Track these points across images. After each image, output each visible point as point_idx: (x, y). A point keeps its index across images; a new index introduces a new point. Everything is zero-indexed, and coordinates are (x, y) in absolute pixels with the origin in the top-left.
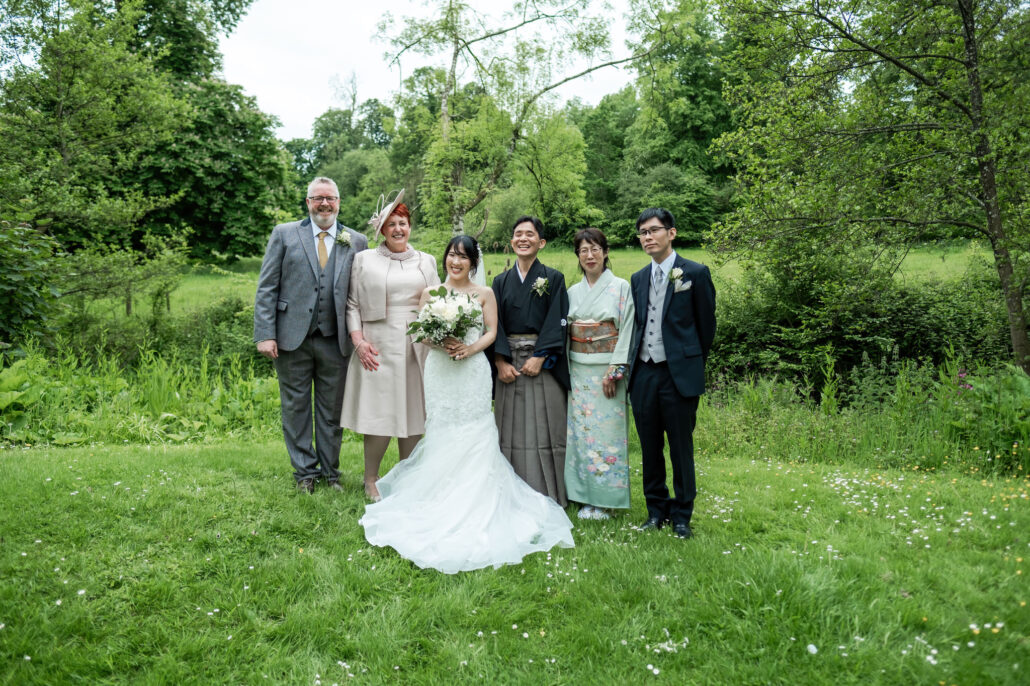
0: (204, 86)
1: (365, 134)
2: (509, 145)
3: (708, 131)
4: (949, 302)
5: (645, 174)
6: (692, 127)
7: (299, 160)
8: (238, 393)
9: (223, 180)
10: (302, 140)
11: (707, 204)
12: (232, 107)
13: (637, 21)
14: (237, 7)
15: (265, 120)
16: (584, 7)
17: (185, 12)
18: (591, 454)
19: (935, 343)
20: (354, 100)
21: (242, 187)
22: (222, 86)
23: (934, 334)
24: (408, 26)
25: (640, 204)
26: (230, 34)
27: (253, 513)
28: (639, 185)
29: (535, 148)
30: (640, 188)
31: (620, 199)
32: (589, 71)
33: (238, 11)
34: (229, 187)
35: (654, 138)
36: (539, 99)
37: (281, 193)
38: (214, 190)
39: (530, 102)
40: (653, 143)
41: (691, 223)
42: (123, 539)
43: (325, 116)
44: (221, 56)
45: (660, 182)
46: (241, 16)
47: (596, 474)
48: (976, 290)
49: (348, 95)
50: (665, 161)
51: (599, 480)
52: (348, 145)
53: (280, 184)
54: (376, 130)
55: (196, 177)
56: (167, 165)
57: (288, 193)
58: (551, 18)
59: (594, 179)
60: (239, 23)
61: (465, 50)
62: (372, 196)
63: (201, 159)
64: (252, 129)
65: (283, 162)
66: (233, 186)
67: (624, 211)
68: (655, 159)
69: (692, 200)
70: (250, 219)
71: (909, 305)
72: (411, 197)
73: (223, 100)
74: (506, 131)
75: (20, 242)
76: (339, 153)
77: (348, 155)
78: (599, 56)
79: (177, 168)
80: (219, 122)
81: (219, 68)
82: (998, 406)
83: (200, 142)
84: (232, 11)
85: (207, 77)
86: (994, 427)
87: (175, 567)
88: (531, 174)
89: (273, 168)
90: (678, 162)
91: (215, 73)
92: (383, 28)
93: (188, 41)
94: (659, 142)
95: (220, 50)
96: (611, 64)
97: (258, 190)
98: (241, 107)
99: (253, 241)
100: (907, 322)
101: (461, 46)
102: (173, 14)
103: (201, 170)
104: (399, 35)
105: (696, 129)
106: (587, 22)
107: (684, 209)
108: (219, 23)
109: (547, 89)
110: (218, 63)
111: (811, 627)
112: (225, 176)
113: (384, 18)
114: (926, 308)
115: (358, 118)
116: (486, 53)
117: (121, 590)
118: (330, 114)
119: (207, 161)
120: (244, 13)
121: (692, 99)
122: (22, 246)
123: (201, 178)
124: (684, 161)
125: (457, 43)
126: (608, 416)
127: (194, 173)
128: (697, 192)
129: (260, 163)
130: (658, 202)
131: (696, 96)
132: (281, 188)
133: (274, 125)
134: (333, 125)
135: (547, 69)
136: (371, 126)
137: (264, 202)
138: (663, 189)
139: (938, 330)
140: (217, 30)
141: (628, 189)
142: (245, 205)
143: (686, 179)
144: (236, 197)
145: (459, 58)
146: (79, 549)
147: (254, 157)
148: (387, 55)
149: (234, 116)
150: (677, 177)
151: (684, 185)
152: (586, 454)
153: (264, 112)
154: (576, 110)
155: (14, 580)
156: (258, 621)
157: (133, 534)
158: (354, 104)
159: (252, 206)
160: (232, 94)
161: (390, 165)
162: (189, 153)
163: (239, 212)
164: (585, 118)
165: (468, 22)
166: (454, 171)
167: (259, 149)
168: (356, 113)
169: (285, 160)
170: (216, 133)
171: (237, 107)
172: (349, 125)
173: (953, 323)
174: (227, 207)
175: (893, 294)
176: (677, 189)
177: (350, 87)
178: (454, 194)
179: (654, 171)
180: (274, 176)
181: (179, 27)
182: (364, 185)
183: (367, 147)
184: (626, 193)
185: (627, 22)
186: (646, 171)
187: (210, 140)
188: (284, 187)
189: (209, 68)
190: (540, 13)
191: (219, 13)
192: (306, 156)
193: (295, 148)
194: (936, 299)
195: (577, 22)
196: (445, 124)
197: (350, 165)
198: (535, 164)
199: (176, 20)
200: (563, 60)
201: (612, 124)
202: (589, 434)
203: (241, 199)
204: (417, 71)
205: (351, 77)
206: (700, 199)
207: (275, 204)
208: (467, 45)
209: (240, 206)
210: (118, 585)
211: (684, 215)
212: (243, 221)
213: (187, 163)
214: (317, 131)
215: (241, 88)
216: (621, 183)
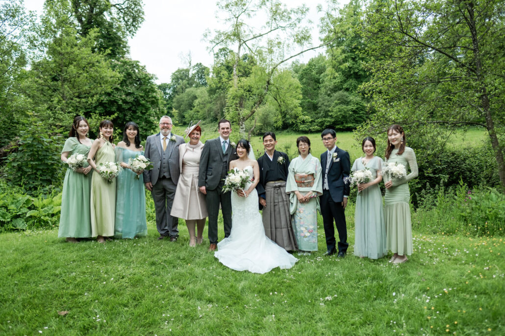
0: (122, 62)
1: (196, 80)
2: (265, 89)
3: (362, 75)
4: (476, 157)
5: (331, 96)
6: (354, 73)
7: (165, 93)
8: (150, 205)
9: (131, 105)
10: (166, 84)
11: (362, 110)
12: (135, 71)
13: (324, 28)
14: (136, 24)
15: (150, 77)
16: (299, 22)
17: (113, 28)
18: (302, 229)
19: (469, 177)
20: (190, 64)
21: (140, 108)
22: (130, 62)
23: (468, 173)
24: (217, 34)
25: (329, 111)
26: (133, 37)
27: (168, 253)
28: (328, 102)
29: (277, 89)
30: (329, 103)
31: (319, 109)
32: (302, 52)
33: (137, 26)
34: (133, 108)
35: (335, 79)
36: (279, 66)
37: (158, 110)
38: (127, 110)
39: (274, 68)
40: (335, 81)
41: (354, 119)
42: (121, 262)
43: (176, 72)
44: (129, 47)
45: (338, 100)
46: (138, 28)
47: (304, 237)
48: (489, 151)
49: (187, 62)
50: (341, 89)
51: (305, 239)
52: (188, 86)
53: (157, 107)
54: (201, 78)
55: (118, 105)
56: (105, 99)
57: (161, 111)
58: (284, 28)
59: (307, 99)
60: (137, 32)
61: (244, 44)
62: (199, 110)
63: (121, 96)
64: (143, 81)
65: (159, 96)
66: (135, 108)
67: (321, 115)
68: (336, 89)
69: (354, 108)
70: (143, 123)
71: (456, 159)
72: (218, 110)
73: (130, 68)
74: (263, 82)
75: (57, 142)
76: (183, 90)
77: (187, 90)
78: (306, 45)
79: (110, 101)
80: (128, 78)
81: (128, 53)
82: (480, 206)
83: (120, 88)
84: (134, 26)
85: (123, 57)
86: (478, 215)
87: (142, 272)
88: (276, 101)
89: (154, 99)
90: (347, 90)
91: (126, 55)
92: (206, 36)
93: (114, 41)
94: (337, 80)
95: (129, 44)
96: (312, 49)
97: (147, 109)
98: (139, 71)
99: (145, 133)
100: (455, 167)
101: (242, 43)
102: (107, 29)
103: (121, 101)
104: (213, 39)
105: (356, 74)
106: (301, 30)
107: (351, 113)
108: (128, 32)
109: (282, 62)
110: (128, 51)
111: (384, 291)
112: (132, 103)
113: (206, 31)
114: (465, 160)
115: (192, 72)
116: (253, 45)
117: (125, 279)
118: (179, 71)
119: (124, 97)
120: (139, 27)
121: (353, 59)
122: (58, 144)
123: (121, 105)
124: (350, 89)
125: (240, 41)
126: (310, 213)
127: (117, 103)
128: (357, 104)
129: (148, 96)
130: (338, 110)
131: (355, 58)
132: (158, 108)
133: (154, 79)
134: (181, 76)
135: (282, 53)
136: (198, 76)
137: (150, 115)
138: (340, 104)
139: (470, 171)
140: (127, 35)
141: (323, 104)
142: (141, 117)
143: (351, 98)
144: (136, 113)
145: (242, 47)
146: (106, 265)
147: (145, 94)
148: (208, 48)
149: (136, 75)
150: (347, 97)
151: (351, 101)
152: (300, 228)
153: (150, 73)
154: (297, 66)
155: (86, 275)
156: (176, 290)
157: (125, 259)
158: (190, 66)
159: (144, 117)
160: (135, 65)
161: (208, 94)
162: (115, 93)
163: (138, 120)
164: (301, 70)
165: (245, 32)
166: (240, 101)
167: (147, 90)
168: (192, 70)
169: (159, 94)
170: (128, 83)
171: (137, 71)
172: (188, 76)
173: (478, 168)
174: (133, 118)
175: (449, 154)
176: (347, 103)
177: (188, 58)
178: (241, 112)
179: (337, 94)
180: (154, 103)
181: (110, 35)
182: (195, 105)
183: (196, 87)
184: (323, 106)
185: (319, 29)
186: (332, 95)
187: (124, 87)
188: (159, 107)
189: (124, 53)
190: (278, 26)
191: (128, 27)
192: (168, 91)
193: (163, 88)
194: (470, 156)
195: (296, 29)
196: (235, 80)
197: (189, 95)
198: (278, 96)
199: (108, 32)
200: (290, 48)
201: (314, 73)
202: (302, 220)
203: (139, 114)
204: (220, 49)
205: (188, 54)
206: (359, 107)
207: (155, 115)
208: (245, 42)
209: (139, 117)
210: (123, 278)
211: (351, 116)
212: (141, 124)
213: (114, 98)
214: (173, 79)
215: (139, 62)
216: (320, 101)
